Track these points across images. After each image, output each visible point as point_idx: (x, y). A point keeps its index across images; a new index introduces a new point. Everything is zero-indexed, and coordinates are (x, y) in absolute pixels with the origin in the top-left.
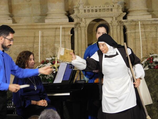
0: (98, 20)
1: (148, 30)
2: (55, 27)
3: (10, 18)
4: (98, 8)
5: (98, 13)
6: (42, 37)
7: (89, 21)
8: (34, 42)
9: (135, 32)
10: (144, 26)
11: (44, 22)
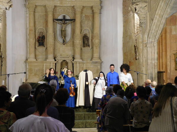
0: (64, 61)
1: (80, 65)
2: (50, 62)
3: (35, 59)
5: (65, 58)
6: (46, 65)
7: (61, 61)
8: (43, 67)
9: (76, 65)
10: (79, 63)
11: (46, 60)
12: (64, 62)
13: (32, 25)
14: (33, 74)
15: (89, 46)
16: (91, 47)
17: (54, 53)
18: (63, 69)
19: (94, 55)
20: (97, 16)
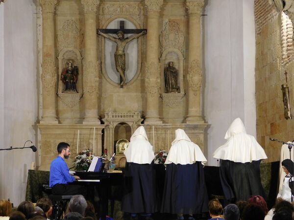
0: (122, 124)
1: (159, 132)
2: (91, 127)
3: (56, 120)
4: (123, 115)
5: (123, 118)
6: (80, 134)
7: (115, 124)
8: (74, 138)
9: (150, 134)
10: (156, 129)
11: (82, 123)
12: (122, 127)
13: (50, 42)
14: (53, 154)
15: (178, 89)
16: (182, 92)
17: (99, 107)
18: (119, 143)
19: (190, 109)
20: (195, 21)
